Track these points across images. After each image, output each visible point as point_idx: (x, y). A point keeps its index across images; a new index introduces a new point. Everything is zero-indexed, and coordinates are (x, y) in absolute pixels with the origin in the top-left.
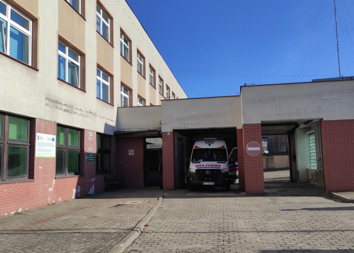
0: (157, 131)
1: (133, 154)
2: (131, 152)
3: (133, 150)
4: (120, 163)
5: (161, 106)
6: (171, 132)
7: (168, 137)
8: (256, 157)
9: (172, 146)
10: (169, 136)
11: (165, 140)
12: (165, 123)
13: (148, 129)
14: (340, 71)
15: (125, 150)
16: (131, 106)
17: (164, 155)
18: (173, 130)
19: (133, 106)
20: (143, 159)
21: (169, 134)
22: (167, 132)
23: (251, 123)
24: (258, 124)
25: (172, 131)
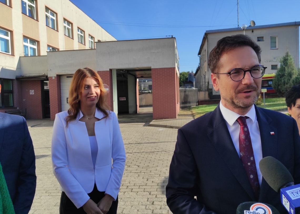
0: (45, 76)
1: (33, 94)
2: (31, 92)
4: (24, 100)
5: (46, 56)
6: (55, 77)
7: (53, 81)
9: (56, 87)
11: (51, 83)
12: (50, 70)
13: (44, 74)
15: (27, 90)
16: (39, 55)
17: (50, 94)
18: (57, 75)
19: (41, 55)
21: (54, 78)
22: (52, 77)
23: (102, 70)
24: (107, 71)
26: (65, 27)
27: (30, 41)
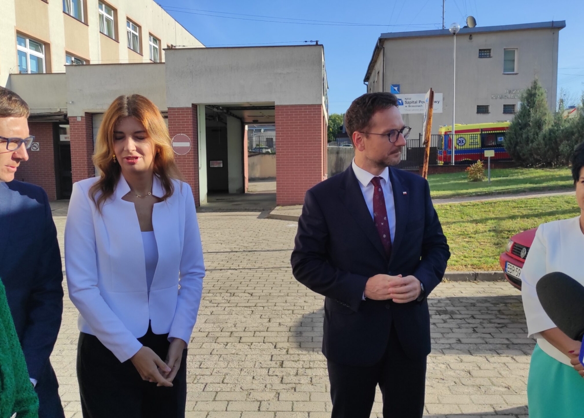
0: (61, 115)
1: (38, 150)
3: (38, 143)
5: (65, 73)
6: (82, 117)
7: (79, 124)
8: (185, 156)
9: (84, 138)
10: (79, 122)
11: (74, 129)
12: (73, 102)
13: (58, 110)
14: (443, 19)
18: (86, 113)
20: (53, 157)
21: (79, 119)
22: (76, 117)
23: (178, 106)
24: (187, 108)
25: (84, 115)
26: (101, 16)
27: (30, 43)
